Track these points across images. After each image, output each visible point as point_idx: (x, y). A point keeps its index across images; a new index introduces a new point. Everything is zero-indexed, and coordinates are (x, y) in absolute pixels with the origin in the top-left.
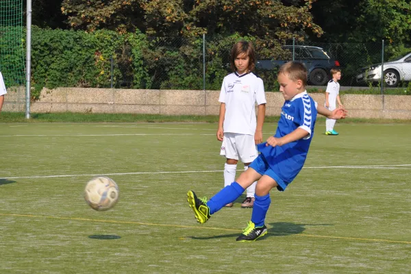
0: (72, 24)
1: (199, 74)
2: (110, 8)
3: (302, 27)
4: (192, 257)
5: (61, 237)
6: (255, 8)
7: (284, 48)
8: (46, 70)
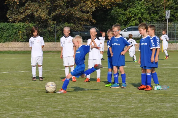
0: (10, 21)
1: (54, 37)
2: (23, 15)
3: (89, 20)
4: (51, 99)
5: (7, 93)
6: (72, 14)
7: (83, 28)
8: (2, 37)
